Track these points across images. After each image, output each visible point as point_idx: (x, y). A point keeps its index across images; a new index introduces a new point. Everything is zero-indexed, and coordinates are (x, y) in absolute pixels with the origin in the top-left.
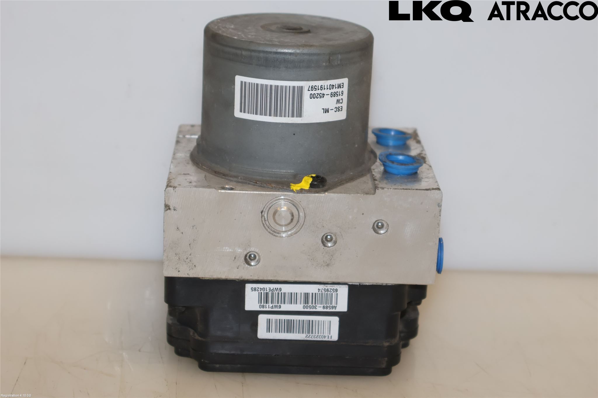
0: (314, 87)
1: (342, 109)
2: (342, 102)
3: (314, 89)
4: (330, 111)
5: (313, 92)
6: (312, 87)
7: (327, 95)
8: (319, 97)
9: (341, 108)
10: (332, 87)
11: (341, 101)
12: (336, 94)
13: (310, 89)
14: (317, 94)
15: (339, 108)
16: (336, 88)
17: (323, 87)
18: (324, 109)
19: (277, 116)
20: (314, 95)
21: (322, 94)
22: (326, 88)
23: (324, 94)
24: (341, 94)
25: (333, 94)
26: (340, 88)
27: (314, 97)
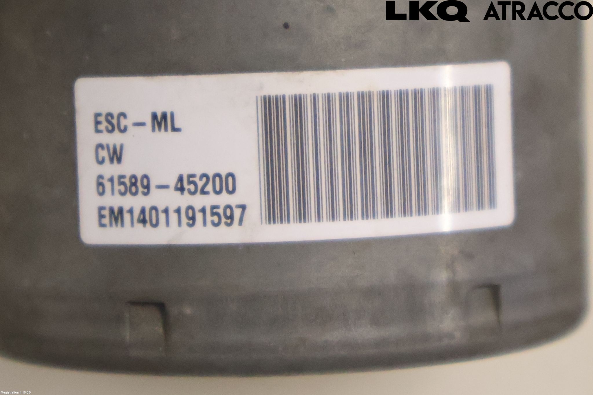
0: (223, 220)
1: (97, 123)
2: (100, 150)
3: (221, 211)
4: (148, 120)
5: (224, 199)
6: (229, 221)
7: (166, 187)
8: (197, 179)
9: (102, 127)
10: (147, 218)
11: (103, 153)
12: (128, 184)
13: (237, 213)
14: (206, 189)
15: (110, 128)
16: (131, 211)
17: (184, 220)
18: (175, 129)
19: (361, 96)
20: (218, 189)
21: (186, 192)
22: (173, 217)
23: (177, 189)
24: (108, 185)
25: (141, 189)
26: (112, 210)
27: (217, 179)
